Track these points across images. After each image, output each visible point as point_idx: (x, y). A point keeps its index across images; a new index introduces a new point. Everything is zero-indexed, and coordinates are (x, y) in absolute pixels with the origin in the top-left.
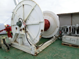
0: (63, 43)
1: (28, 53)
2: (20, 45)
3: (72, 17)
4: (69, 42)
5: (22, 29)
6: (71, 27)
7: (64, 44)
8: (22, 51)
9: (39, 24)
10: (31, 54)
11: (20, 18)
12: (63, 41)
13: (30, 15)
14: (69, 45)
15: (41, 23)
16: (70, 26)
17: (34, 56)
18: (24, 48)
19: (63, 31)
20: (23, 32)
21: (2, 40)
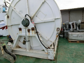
0: (70, 40)
1: (43, 58)
2: (28, 51)
3: (69, 13)
4: (76, 39)
5: (31, 29)
6: (74, 23)
7: (72, 42)
8: (33, 58)
9: (54, 21)
10: (49, 60)
11: (26, 15)
12: (70, 38)
13: (39, 11)
14: (76, 42)
15: (56, 20)
16: (72, 23)
17: (54, 61)
18: (37, 53)
19: (65, 28)
20: (32, 33)
21: (2, 48)
